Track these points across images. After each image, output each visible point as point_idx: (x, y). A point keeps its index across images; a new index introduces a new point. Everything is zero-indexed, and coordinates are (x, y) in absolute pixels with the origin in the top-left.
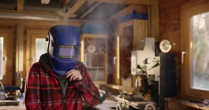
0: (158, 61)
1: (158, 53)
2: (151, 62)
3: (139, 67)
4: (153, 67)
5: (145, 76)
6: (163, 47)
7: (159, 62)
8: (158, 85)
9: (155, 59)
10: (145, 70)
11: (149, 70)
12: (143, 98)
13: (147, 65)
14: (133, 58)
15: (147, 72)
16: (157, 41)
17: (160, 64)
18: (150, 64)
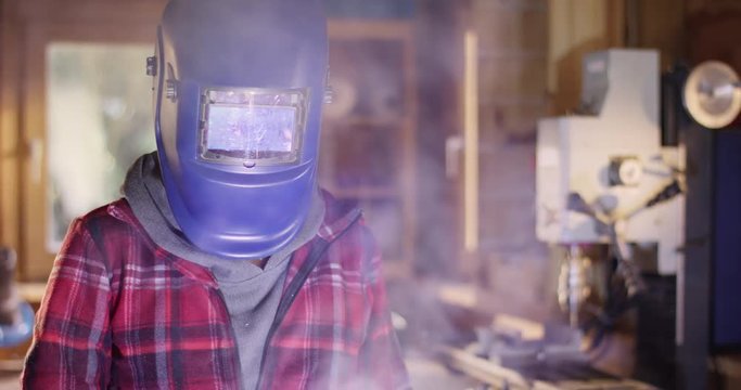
0: (675, 170)
1: (676, 130)
2: (638, 174)
3: (575, 202)
4: (651, 203)
5: (605, 248)
6: (703, 97)
7: (681, 179)
8: (673, 292)
9: (659, 158)
10: (604, 219)
11: (628, 217)
12: (597, 358)
13: (617, 191)
14: (547, 156)
15: (620, 228)
16: (669, 69)
17: (683, 185)
18: (635, 185)
